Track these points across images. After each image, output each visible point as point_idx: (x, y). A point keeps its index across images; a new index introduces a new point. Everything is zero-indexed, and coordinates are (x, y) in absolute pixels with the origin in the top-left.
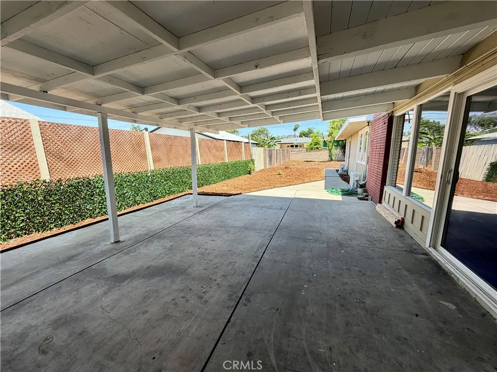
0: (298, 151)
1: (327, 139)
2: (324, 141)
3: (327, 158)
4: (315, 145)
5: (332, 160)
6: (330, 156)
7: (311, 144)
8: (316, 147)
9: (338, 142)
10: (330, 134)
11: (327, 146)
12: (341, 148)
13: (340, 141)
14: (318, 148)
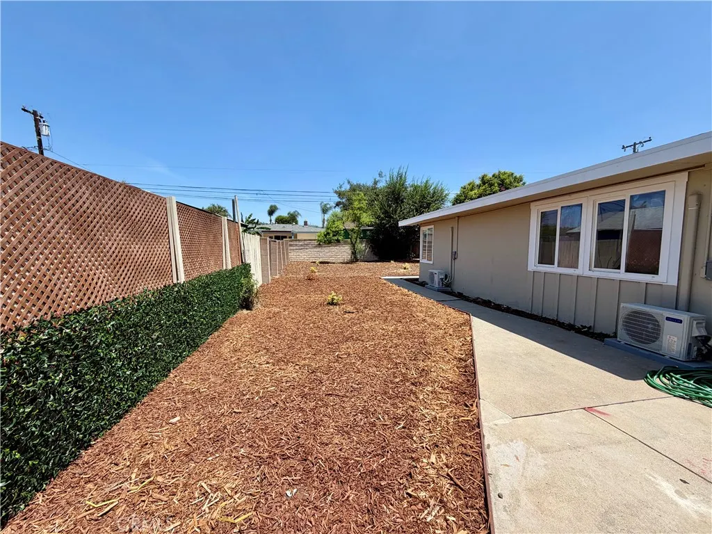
0: (302, 245)
1: (350, 226)
2: (345, 229)
3: (349, 257)
4: (334, 236)
5: (357, 260)
6: (354, 253)
7: (328, 234)
8: (336, 238)
9: (364, 231)
10: (356, 219)
11: (349, 238)
12: (367, 242)
13: (368, 230)
14: (338, 241)
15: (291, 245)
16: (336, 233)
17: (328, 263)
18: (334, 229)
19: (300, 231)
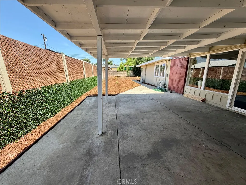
0: (113, 72)
1: (126, 66)
2: (125, 67)
3: (126, 75)
4: (122, 69)
5: (128, 76)
6: (128, 74)
7: (120, 68)
8: (122, 70)
9: (131, 68)
10: (128, 64)
11: (126, 70)
12: (132, 71)
13: (132, 67)
14: (123, 70)
15: (110, 72)
16: (122, 68)
17: (120, 77)
18: (122, 67)
19: (112, 67)
